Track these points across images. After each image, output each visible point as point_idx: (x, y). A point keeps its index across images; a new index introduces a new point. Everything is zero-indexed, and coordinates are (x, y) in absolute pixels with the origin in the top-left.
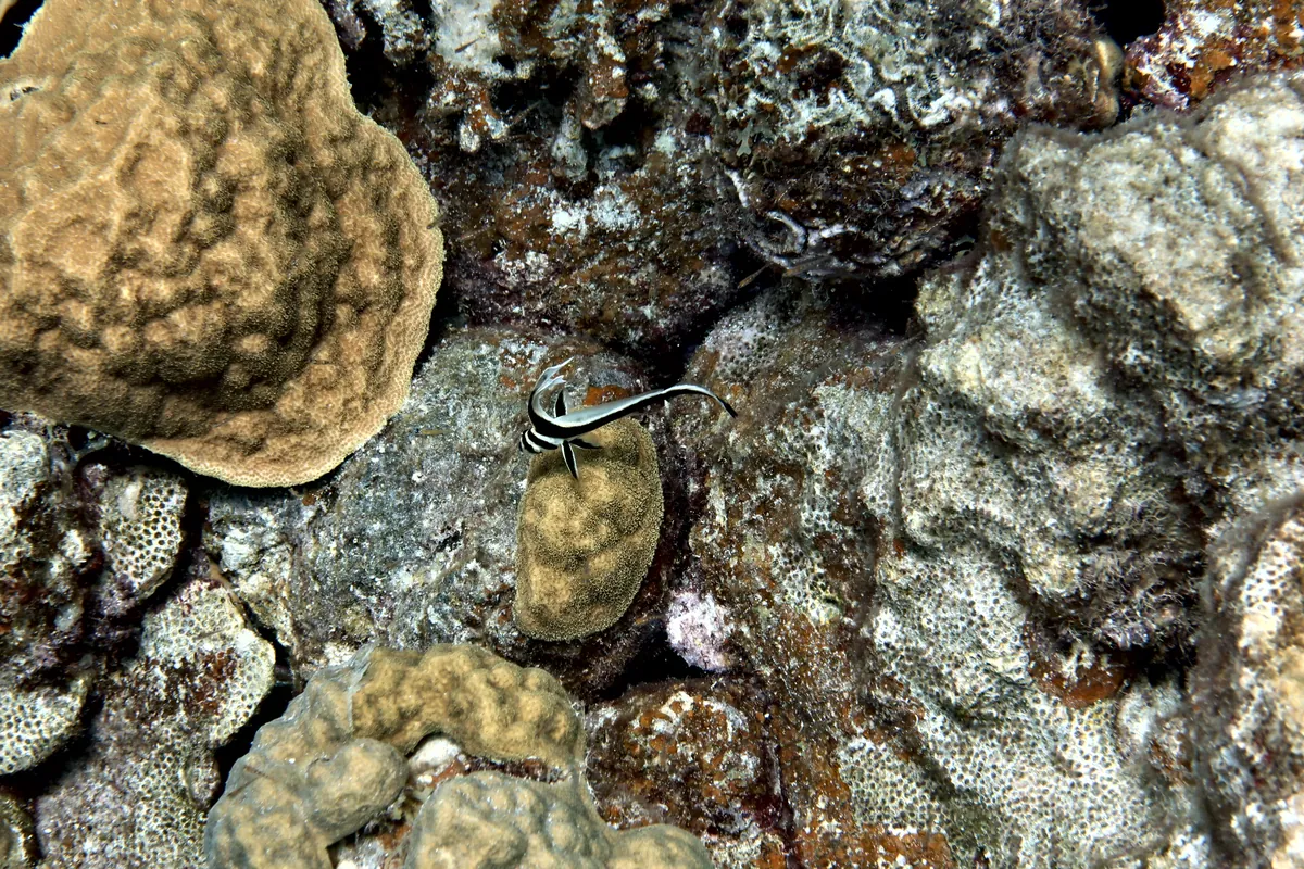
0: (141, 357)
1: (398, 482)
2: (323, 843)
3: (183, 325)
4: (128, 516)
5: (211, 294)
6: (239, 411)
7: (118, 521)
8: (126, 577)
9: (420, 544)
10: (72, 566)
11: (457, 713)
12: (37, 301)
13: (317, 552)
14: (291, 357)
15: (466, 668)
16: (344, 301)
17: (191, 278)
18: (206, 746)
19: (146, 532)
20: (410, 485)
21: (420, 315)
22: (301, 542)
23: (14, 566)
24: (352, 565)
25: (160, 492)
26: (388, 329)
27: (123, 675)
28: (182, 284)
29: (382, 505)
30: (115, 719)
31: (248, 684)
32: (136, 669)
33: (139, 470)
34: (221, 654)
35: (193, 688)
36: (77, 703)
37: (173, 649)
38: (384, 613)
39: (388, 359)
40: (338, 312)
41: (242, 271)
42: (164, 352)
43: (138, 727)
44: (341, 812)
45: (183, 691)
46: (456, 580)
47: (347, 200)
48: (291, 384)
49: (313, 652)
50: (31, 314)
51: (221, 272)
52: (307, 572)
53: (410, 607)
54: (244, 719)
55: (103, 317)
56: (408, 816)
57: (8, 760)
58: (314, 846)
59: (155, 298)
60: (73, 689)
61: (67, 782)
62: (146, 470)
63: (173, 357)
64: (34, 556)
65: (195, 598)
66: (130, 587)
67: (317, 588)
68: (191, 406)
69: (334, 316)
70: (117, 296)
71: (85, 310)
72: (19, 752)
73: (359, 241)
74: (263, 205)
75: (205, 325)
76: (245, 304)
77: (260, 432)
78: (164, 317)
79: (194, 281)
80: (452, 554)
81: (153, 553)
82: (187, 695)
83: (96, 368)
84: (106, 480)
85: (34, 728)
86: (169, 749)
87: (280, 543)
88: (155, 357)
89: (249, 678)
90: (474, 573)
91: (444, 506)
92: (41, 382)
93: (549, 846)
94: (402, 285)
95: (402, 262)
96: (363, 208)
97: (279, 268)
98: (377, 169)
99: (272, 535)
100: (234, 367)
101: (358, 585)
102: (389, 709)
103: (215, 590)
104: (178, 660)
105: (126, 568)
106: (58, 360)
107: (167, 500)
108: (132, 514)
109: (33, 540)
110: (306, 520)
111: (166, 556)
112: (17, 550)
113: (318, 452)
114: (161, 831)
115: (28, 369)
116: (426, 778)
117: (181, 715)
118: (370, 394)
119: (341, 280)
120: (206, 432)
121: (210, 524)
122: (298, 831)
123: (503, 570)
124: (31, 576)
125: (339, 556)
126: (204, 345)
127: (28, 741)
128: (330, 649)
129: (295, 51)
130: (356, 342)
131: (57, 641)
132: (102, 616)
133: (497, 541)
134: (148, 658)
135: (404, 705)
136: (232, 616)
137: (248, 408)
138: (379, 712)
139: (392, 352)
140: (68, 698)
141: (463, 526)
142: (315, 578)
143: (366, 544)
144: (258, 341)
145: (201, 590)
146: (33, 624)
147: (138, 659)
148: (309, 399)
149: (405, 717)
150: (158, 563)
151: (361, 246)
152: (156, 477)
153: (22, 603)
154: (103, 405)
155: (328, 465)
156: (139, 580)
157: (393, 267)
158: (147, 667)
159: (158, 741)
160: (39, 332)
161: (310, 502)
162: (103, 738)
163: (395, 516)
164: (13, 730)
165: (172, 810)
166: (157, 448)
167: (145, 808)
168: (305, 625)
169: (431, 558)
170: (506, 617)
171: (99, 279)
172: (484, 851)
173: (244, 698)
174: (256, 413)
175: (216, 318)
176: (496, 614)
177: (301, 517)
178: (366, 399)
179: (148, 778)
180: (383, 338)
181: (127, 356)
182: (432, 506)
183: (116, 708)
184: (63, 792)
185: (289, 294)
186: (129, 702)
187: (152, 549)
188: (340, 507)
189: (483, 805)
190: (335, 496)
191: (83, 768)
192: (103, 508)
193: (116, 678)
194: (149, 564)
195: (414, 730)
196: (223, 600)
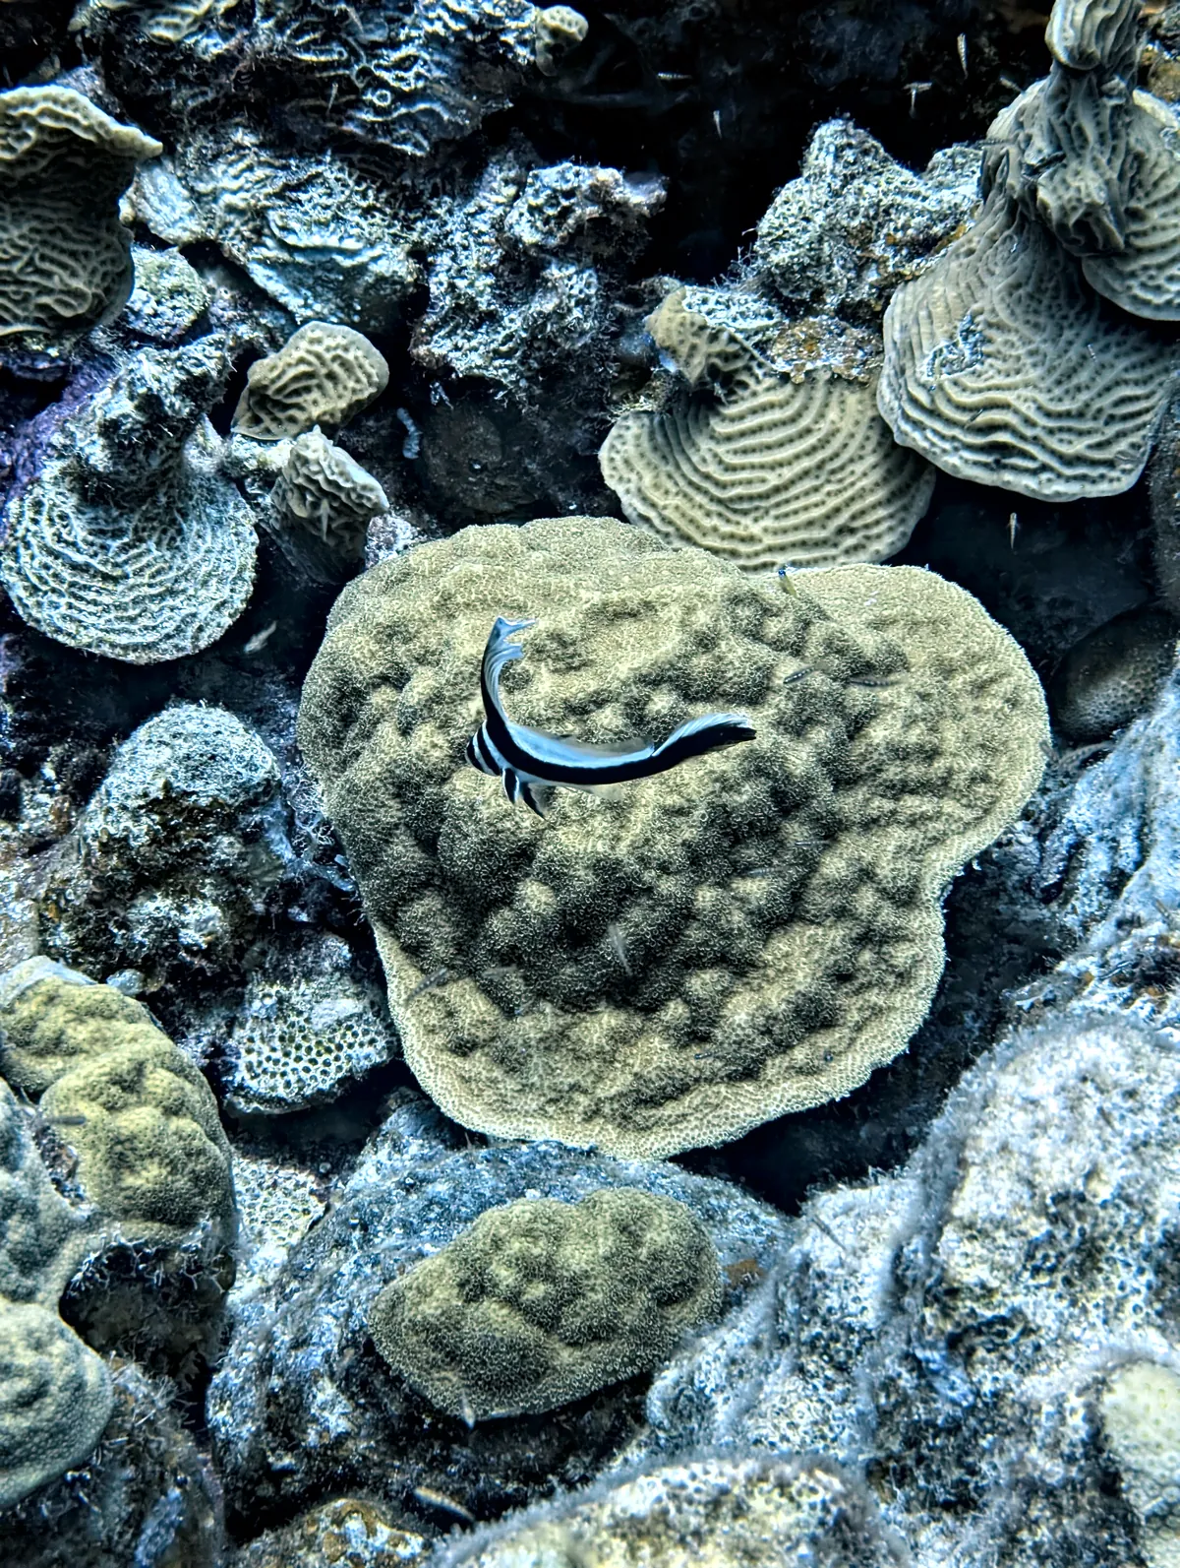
4: (314, 1020)
7: (300, 1013)
8: (238, 1055)
12: (408, 640)
16: (688, 1000)
19: (309, 1049)
21: (748, 1110)
25: (366, 1032)
26: (703, 1086)
33: (370, 994)
39: (670, 1110)
40: (672, 1005)
47: (811, 931)
48: (548, 1008)
50: (392, 651)
55: (435, 707)
63: (455, 820)
65: (290, 1185)
66: (231, 1065)
68: (446, 928)
69: (662, 1001)
73: (771, 972)
74: (694, 785)
76: (563, 839)
77: (480, 1035)
81: (288, 1069)
83: (387, 759)
84: (337, 968)
88: (442, 807)
92: (347, 748)
94: (764, 1063)
95: (790, 1047)
96: (817, 955)
97: (633, 847)
98: (881, 957)
100: (504, 910)
103: (314, 1199)
105: (249, 1051)
107: (361, 1045)
108: (318, 1024)
111: (295, 1086)
115: (347, 718)
118: (607, 1110)
119: (705, 975)
120: (439, 982)
126: (489, 833)
129: (945, 782)
130: (655, 1052)
136: (293, 1230)
138: (44, 1016)
139: (680, 1110)
144: (543, 898)
145: (304, 1185)
148: (548, 1044)
150: (280, 1082)
151: (766, 978)
152: (378, 1015)
156: (247, 1076)
160: (384, 679)
174: (493, 1007)
178: (597, 1109)
185: (615, 882)
187: (293, 1064)
192: (303, 987)
194: (273, 1075)
196: (306, 1212)
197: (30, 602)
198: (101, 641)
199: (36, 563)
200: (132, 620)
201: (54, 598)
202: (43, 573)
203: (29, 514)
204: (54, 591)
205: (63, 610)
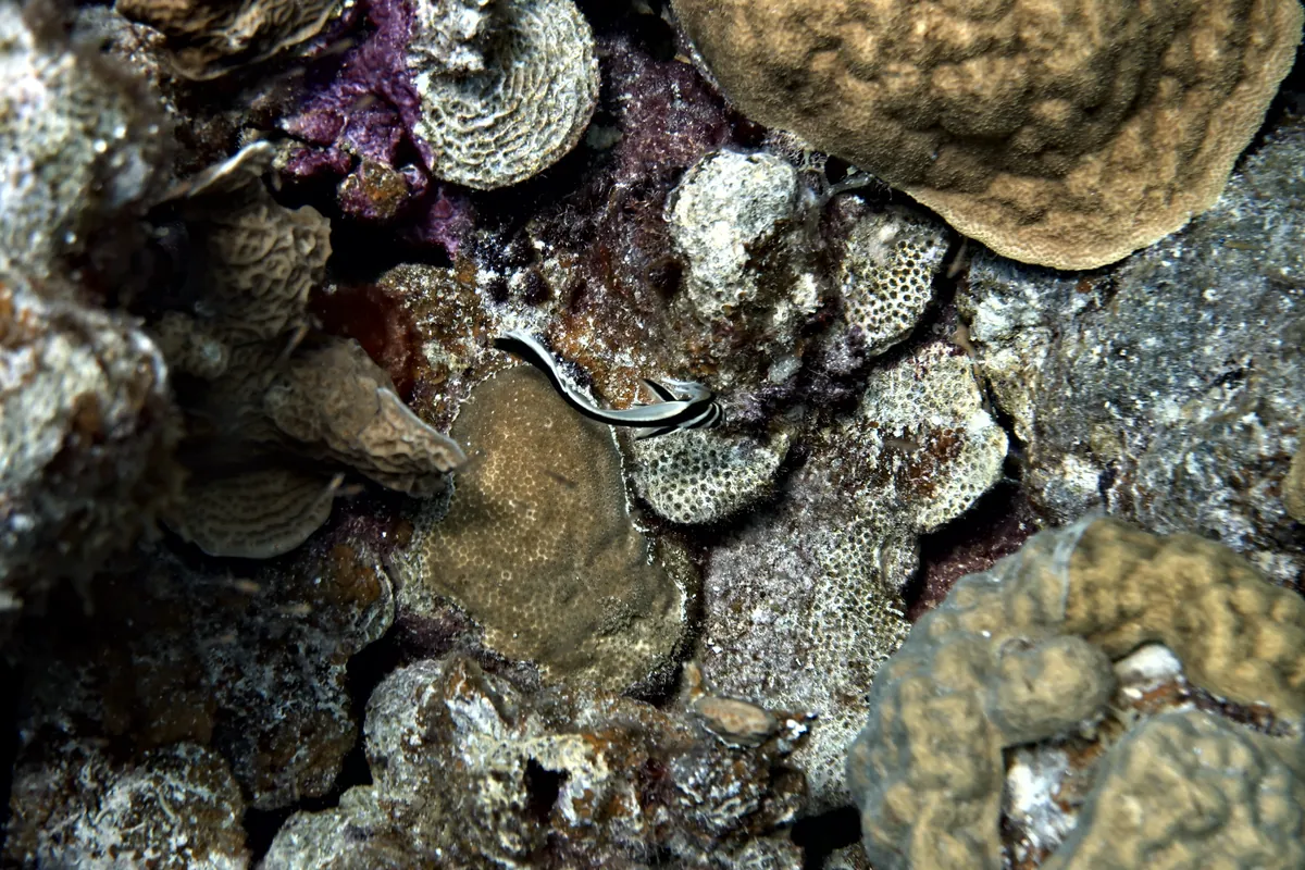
0: (924, 102)
1: (1187, 295)
2: (998, 742)
3: (978, 77)
4: (876, 259)
5: (1018, 46)
6: (1023, 175)
7: (864, 264)
8: (859, 329)
9: (1196, 372)
10: (798, 314)
11: (1184, 629)
12: (819, 17)
13: (1077, 352)
14: (1095, 129)
15: (1207, 579)
16: (1171, 73)
17: (998, 26)
18: (911, 527)
19: (893, 282)
20: (1200, 302)
21: (1257, 103)
22: (1063, 333)
23: (732, 308)
24: (1113, 378)
25: (917, 240)
26: (1216, 112)
27: (834, 432)
28: (986, 31)
29: (1162, 318)
30: (816, 479)
31: (971, 473)
32: (850, 428)
33: (898, 213)
34: (949, 432)
35: (910, 462)
36: (775, 461)
37: (897, 414)
38: (1138, 440)
39: (1208, 146)
40: (1162, 84)
41: (1059, 28)
42: (950, 101)
43: (840, 493)
44: (1025, 718)
45: (897, 462)
46: (1226, 431)
48: (1090, 158)
49: (1050, 459)
50: (810, 30)
51: (1035, 25)
52: (1061, 369)
53: (1169, 445)
54: (959, 511)
55: (890, 51)
56: (1103, 737)
57: (687, 508)
58: (988, 745)
59: (953, 41)
60: (774, 443)
61: (748, 537)
62: (907, 213)
63: (959, 109)
64: (758, 301)
65: (933, 362)
66: (862, 341)
67: (1069, 393)
68: (970, 161)
69: (1157, 89)
70: (911, 28)
71: (870, 39)
72: (700, 503)
73: (1204, 7)
75: (1003, 81)
76: (1054, 66)
77: (1043, 203)
78: (959, 63)
79: (1001, 30)
80: (1230, 394)
81: (895, 307)
82: (900, 468)
83: (870, 103)
84: (859, 215)
85: (722, 478)
86: (868, 523)
87: (1039, 325)
88: (939, 104)
89: (974, 467)
90: (1248, 429)
91: (1233, 334)
92: (807, 103)
93: (1256, 819)
94: (1242, 66)
95: (1249, 39)
97: (1102, 30)
99: (1034, 315)
100: (1027, 130)
101: (1115, 402)
102: (1108, 603)
103: (958, 358)
104: (899, 427)
105: (862, 319)
106: (830, 85)
107: (923, 250)
108: (881, 259)
109: (759, 283)
110: (1074, 309)
111: (909, 315)
112: (739, 291)
113: (1104, 239)
114: (840, 614)
115: (795, 87)
116: (1133, 693)
117: (890, 489)
118: (1178, 185)
119: (1174, 49)
120: (982, 191)
121: (967, 285)
122: (973, 724)
123: (1284, 432)
124: (749, 321)
125: (1101, 364)
126: (998, 103)
127: (712, 493)
128: (1069, 461)
130: (1175, 122)
131: (766, 391)
132: (823, 370)
133: (1281, 395)
134: (866, 418)
135: (1126, 603)
136: (969, 391)
137: (1033, 174)
138: (1096, 605)
139: (1214, 140)
140: (766, 453)
141: (1251, 364)
142: (1069, 381)
143: (1134, 359)
144: (1060, 108)
145: (941, 354)
146: (742, 371)
147: (855, 417)
148: (1107, 178)
149: (1124, 616)
150: (899, 321)
151: (1205, 13)
152: (917, 223)
153: (734, 347)
154: (871, 143)
155: (1113, 256)
156: (873, 335)
157: (1236, 43)
158: (863, 428)
159: (856, 512)
160: (815, 50)
161: (1084, 289)
162: (799, 497)
163: (1175, 335)
164: (698, 476)
165: (857, 592)
166: (922, 197)
167: (828, 585)
168: (1047, 428)
169: (1206, 392)
170: (1274, 491)
171: (893, 8)
172: (1178, 813)
173: (963, 487)
174: (1043, 181)
175: (1018, 75)
176: (1264, 484)
177: (1069, 304)
178: (1171, 191)
179: (839, 551)
180: (1207, 123)
181: (908, 98)
182: (1220, 331)
183: (818, 468)
184: (741, 549)
185: (1107, 62)
186: (835, 463)
187: (895, 303)
188: (1114, 308)
189: (1188, 758)
190: (1112, 292)
191: (770, 525)
192: (850, 246)
193: (826, 435)
194: (888, 319)
195: (1132, 632)
196: (963, 371)
197: (479, 176)
198: (544, 158)
199: (464, 150)
200: (549, 124)
201: (493, 159)
202: (473, 151)
203: (434, 125)
204: (488, 155)
205: (504, 162)
